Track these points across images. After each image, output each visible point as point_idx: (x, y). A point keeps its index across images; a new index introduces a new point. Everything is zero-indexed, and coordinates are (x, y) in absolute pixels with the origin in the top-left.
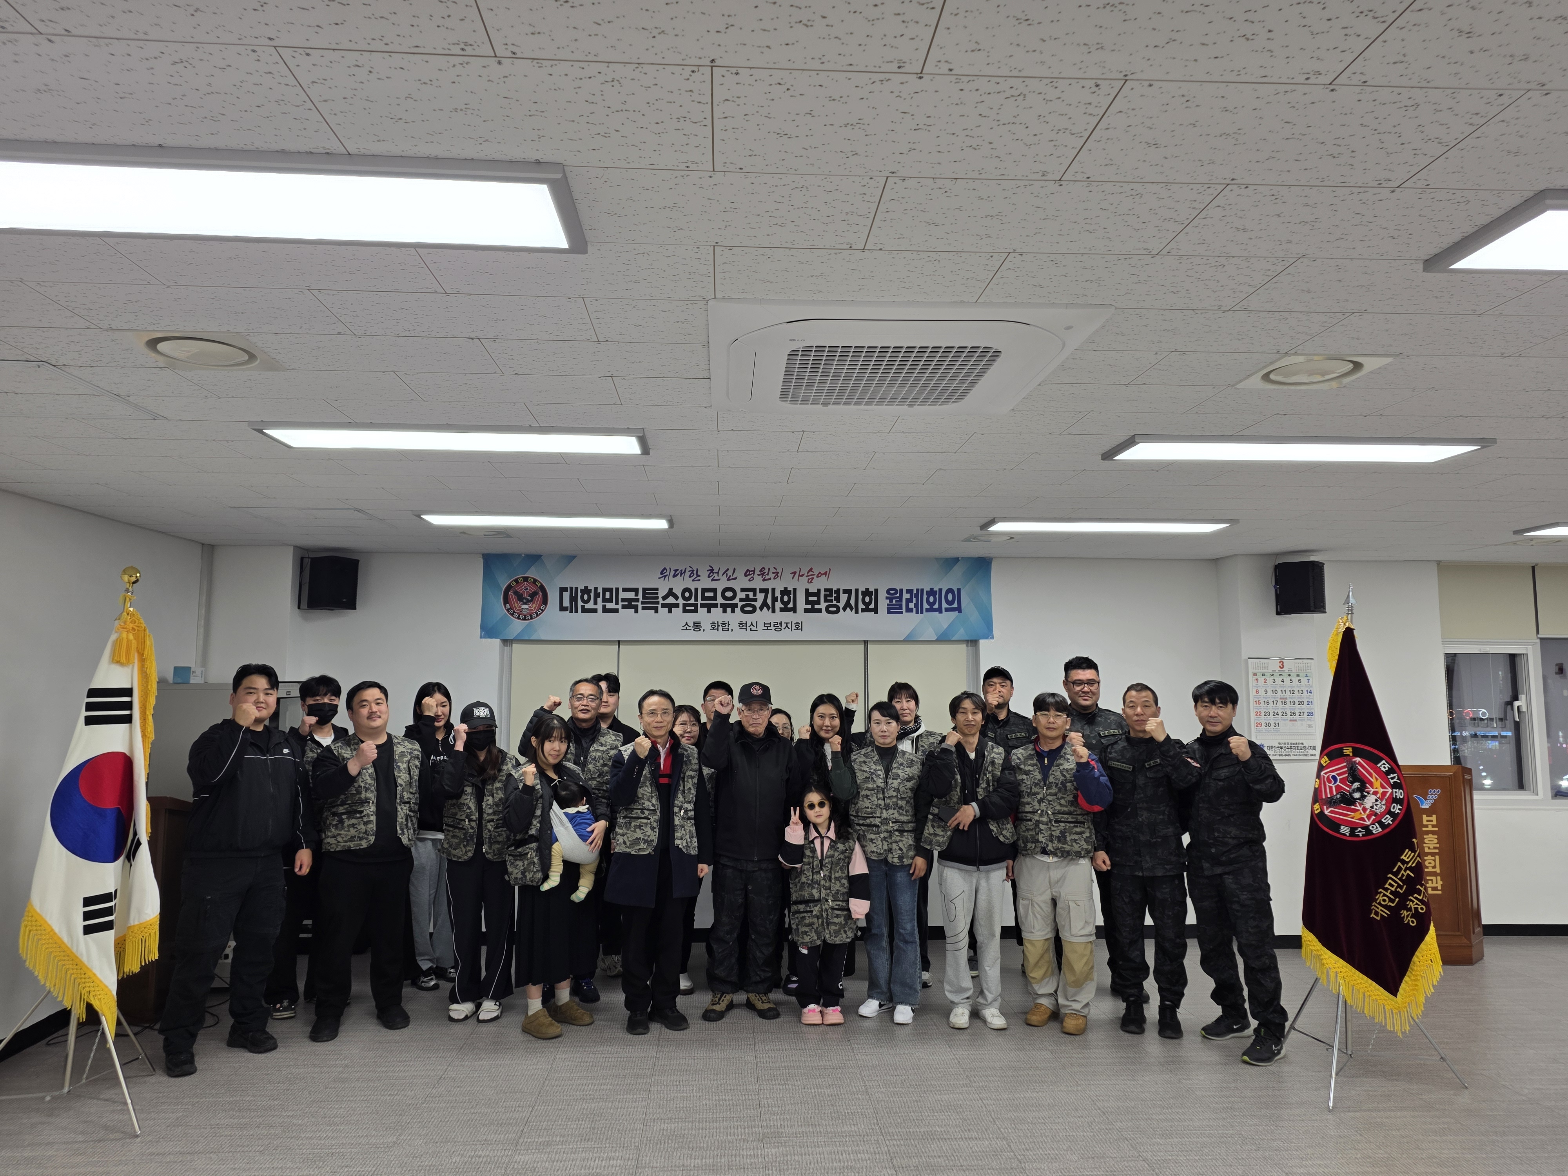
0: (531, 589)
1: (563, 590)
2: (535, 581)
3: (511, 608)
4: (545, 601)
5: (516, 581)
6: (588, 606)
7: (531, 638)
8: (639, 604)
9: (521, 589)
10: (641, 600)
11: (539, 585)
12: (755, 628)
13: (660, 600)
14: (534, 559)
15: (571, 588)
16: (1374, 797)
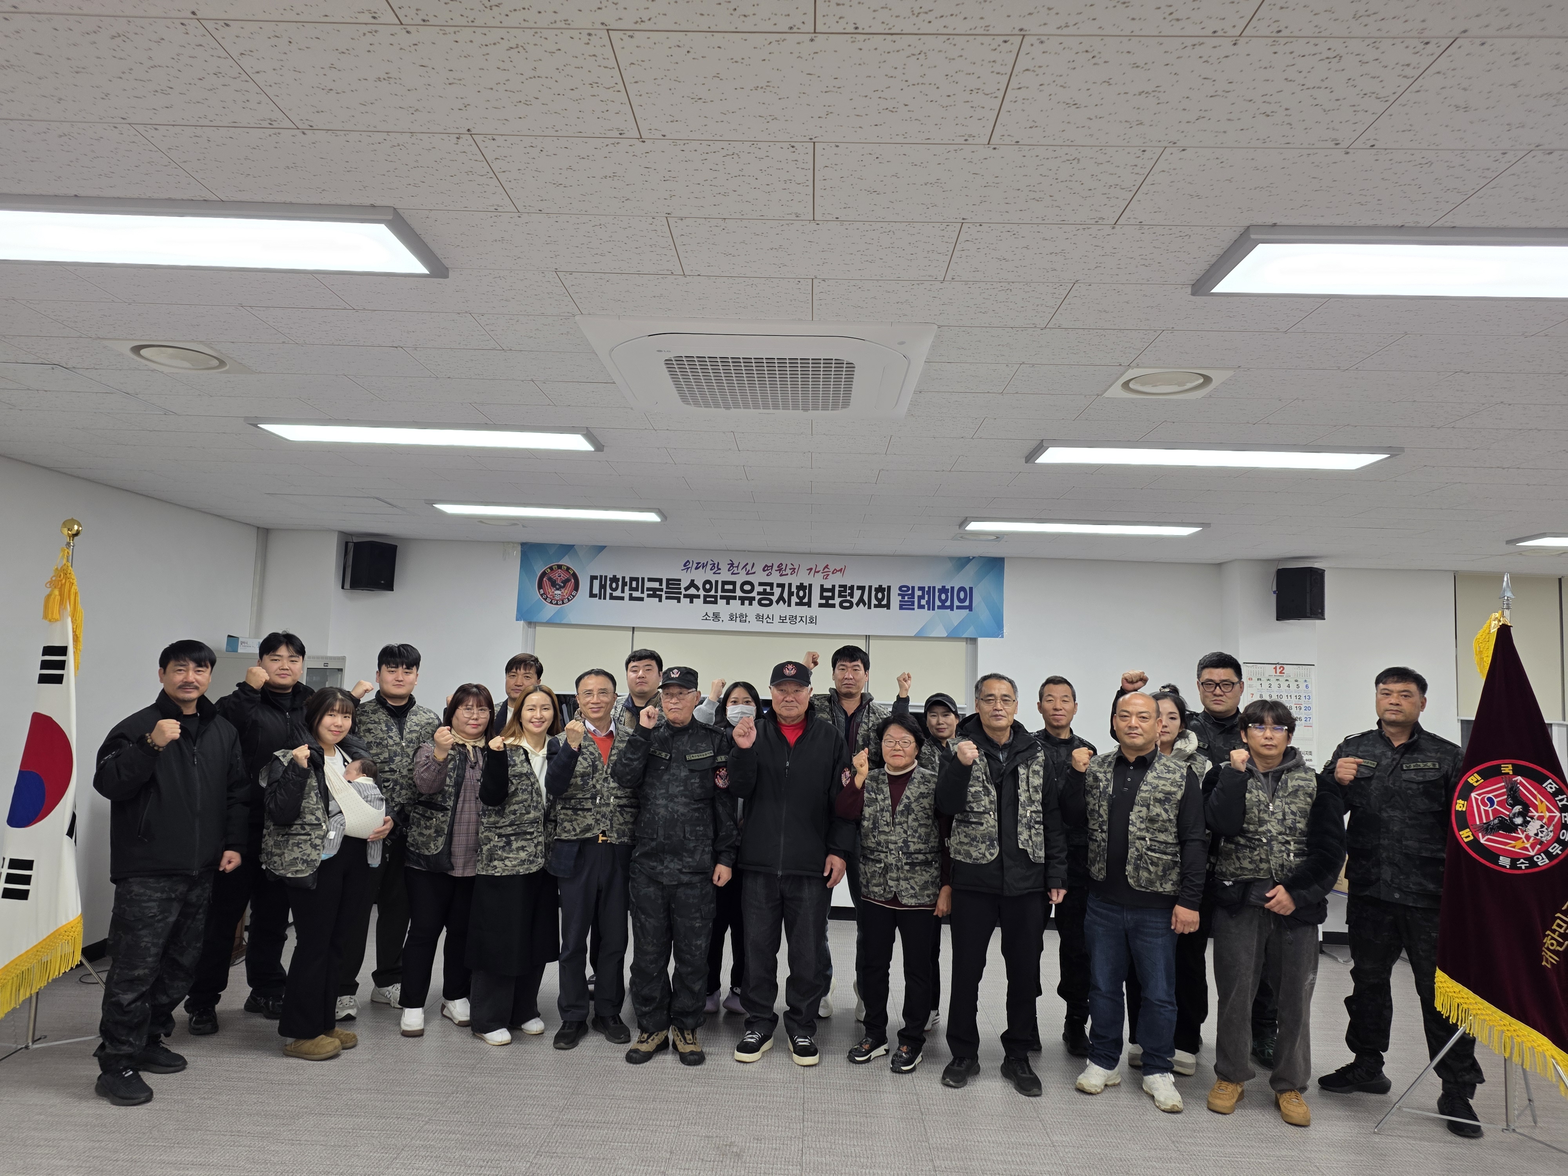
0: (564, 576)
1: (593, 578)
2: (568, 568)
3: (544, 594)
4: (576, 588)
5: (551, 568)
6: (615, 594)
7: (564, 622)
8: (663, 593)
9: (555, 576)
10: (665, 590)
11: (572, 572)
12: (769, 621)
13: (683, 592)
14: (567, 549)
15: (601, 576)
16: (1540, 823)
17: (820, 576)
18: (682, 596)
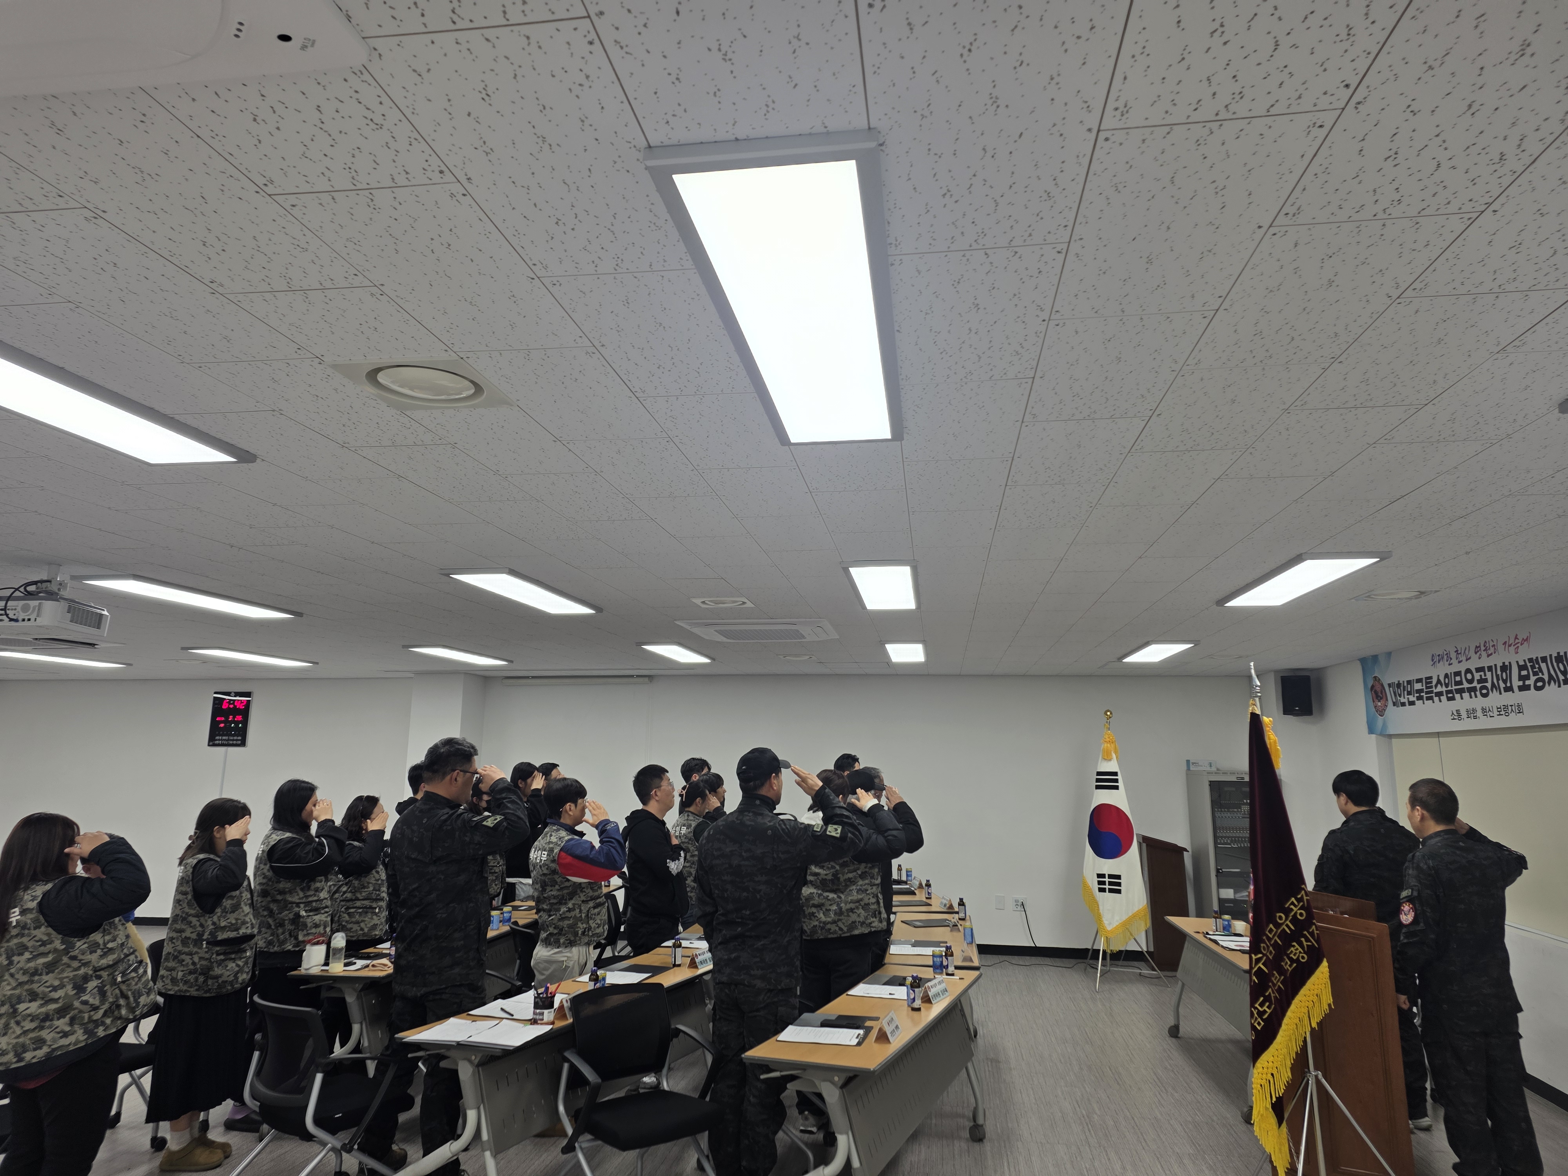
0: (1380, 687)
2: (1379, 679)
4: (1386, 697)
6: (1401, 700)
8: (1425, 694)
10: (1424, 690)
11: (1381, 682)
12: (1491, 714)
13: (1434, 689)
15: (1393, 684)
17: (1512, 649)
18: (1434, 695)
